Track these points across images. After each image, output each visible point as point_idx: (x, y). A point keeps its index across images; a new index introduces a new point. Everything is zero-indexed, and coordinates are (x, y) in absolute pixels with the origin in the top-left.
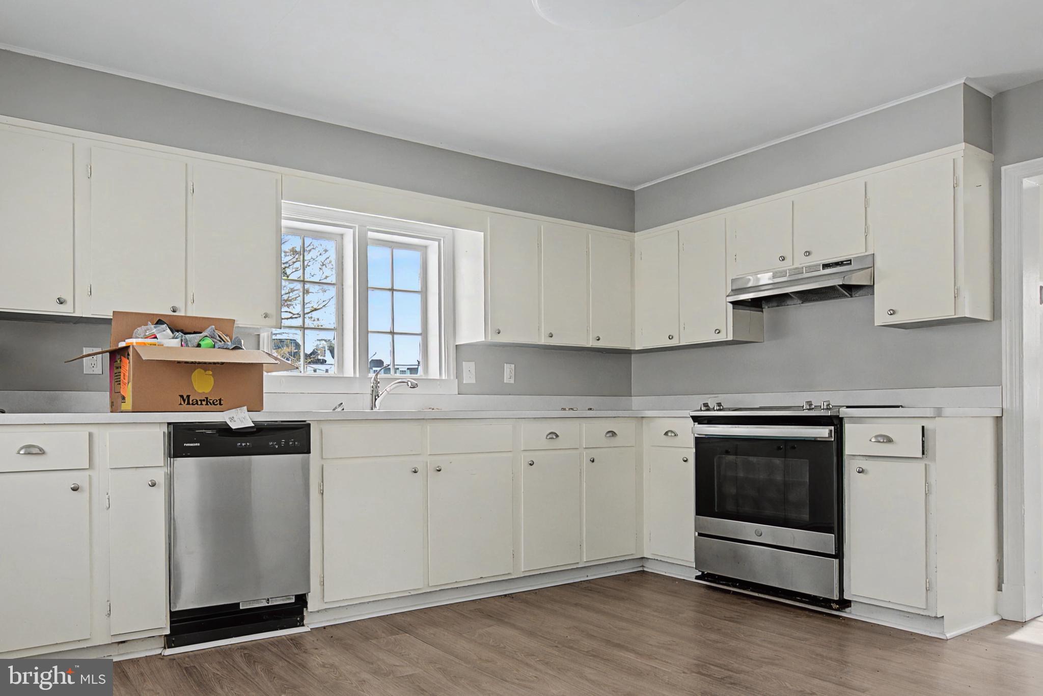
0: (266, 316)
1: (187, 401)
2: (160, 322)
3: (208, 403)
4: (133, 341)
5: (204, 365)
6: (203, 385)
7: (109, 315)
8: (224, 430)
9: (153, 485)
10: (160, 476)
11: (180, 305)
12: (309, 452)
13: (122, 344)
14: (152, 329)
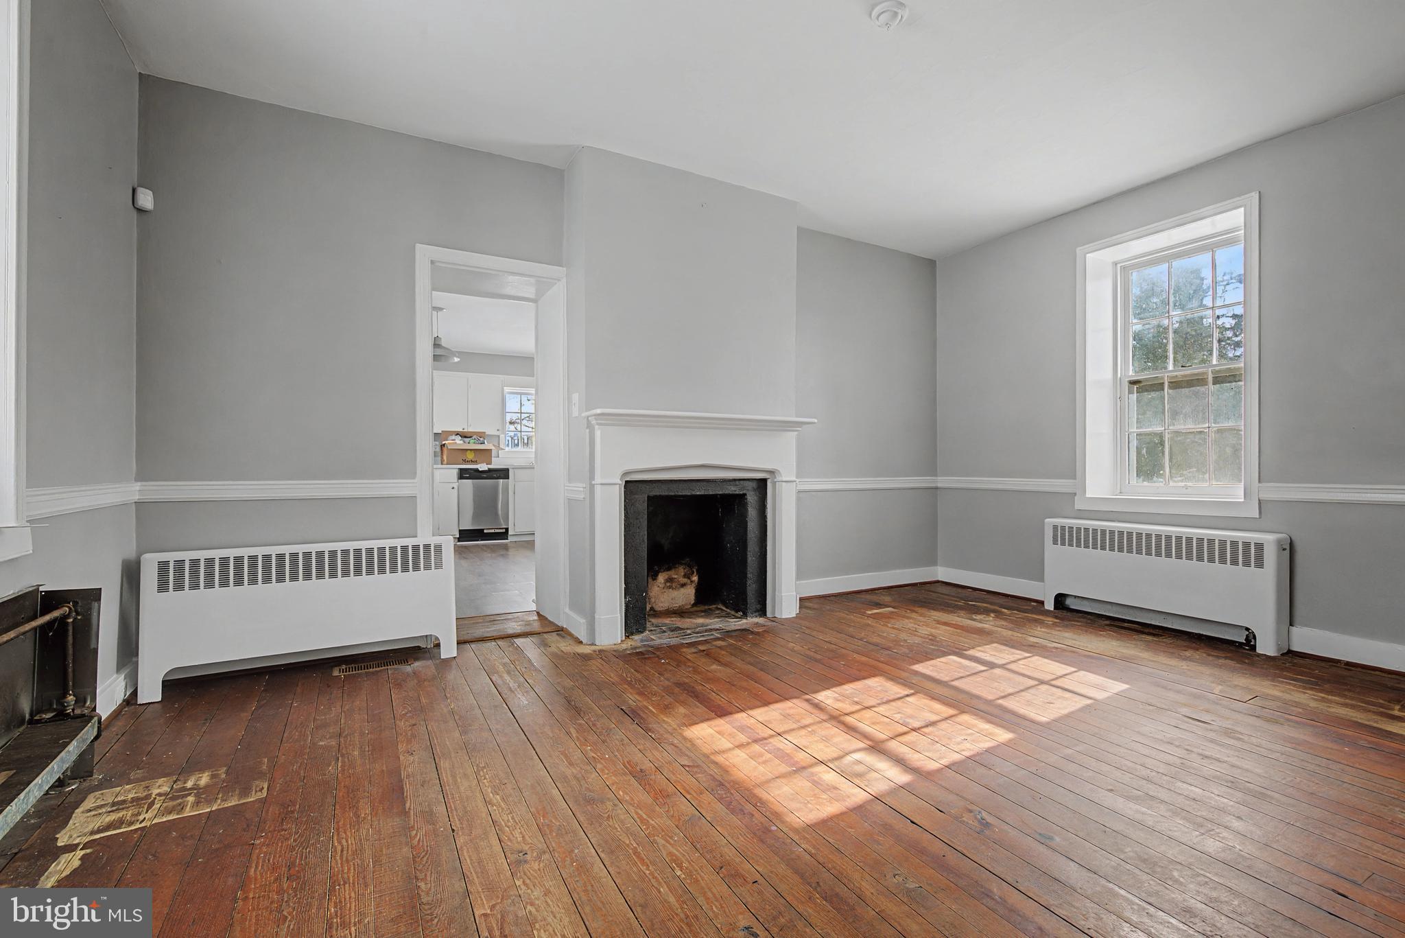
0: (498, 430)
1: (465, 461)
2: (457, 434)
3: (472, 462)
4: (447, 442)
5: (471, 450)
6: (470, 456)
7: (440, 432)
8: (477, 470)
9: (453, 488)
10: (456, 486)
11: (466, 427)
12: (508, 478)
13: (444, 443)
14: (453, 437)
